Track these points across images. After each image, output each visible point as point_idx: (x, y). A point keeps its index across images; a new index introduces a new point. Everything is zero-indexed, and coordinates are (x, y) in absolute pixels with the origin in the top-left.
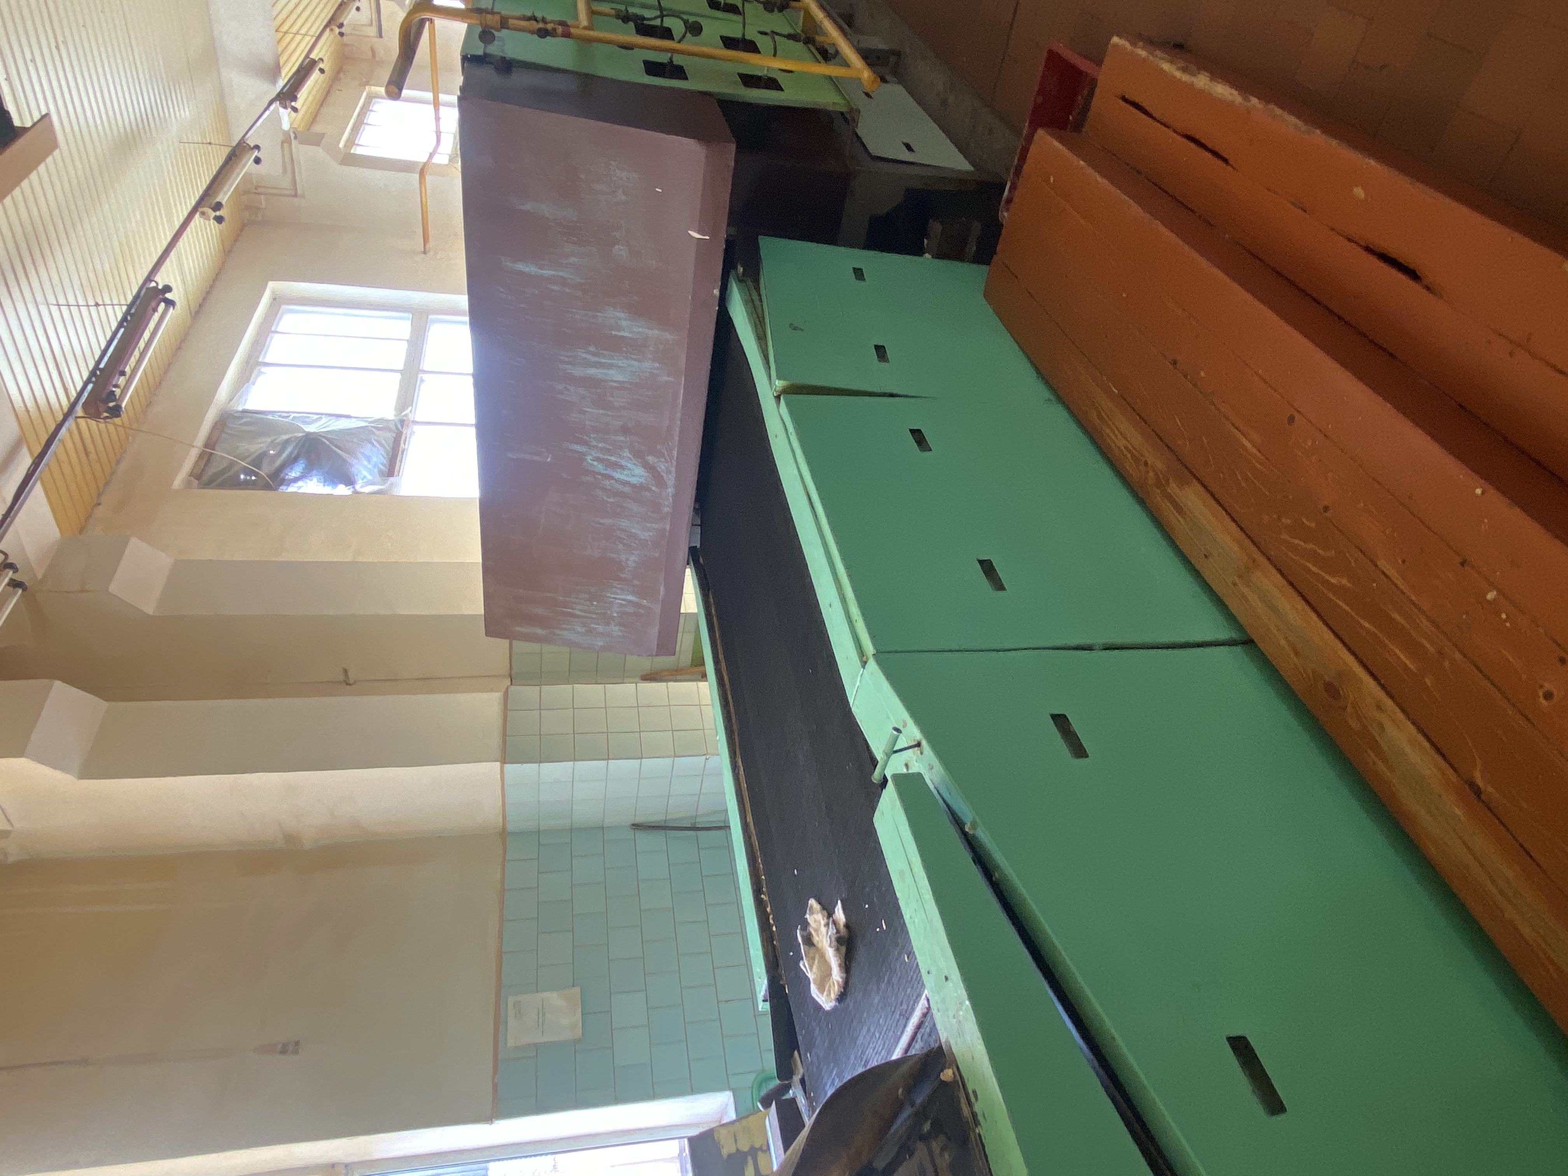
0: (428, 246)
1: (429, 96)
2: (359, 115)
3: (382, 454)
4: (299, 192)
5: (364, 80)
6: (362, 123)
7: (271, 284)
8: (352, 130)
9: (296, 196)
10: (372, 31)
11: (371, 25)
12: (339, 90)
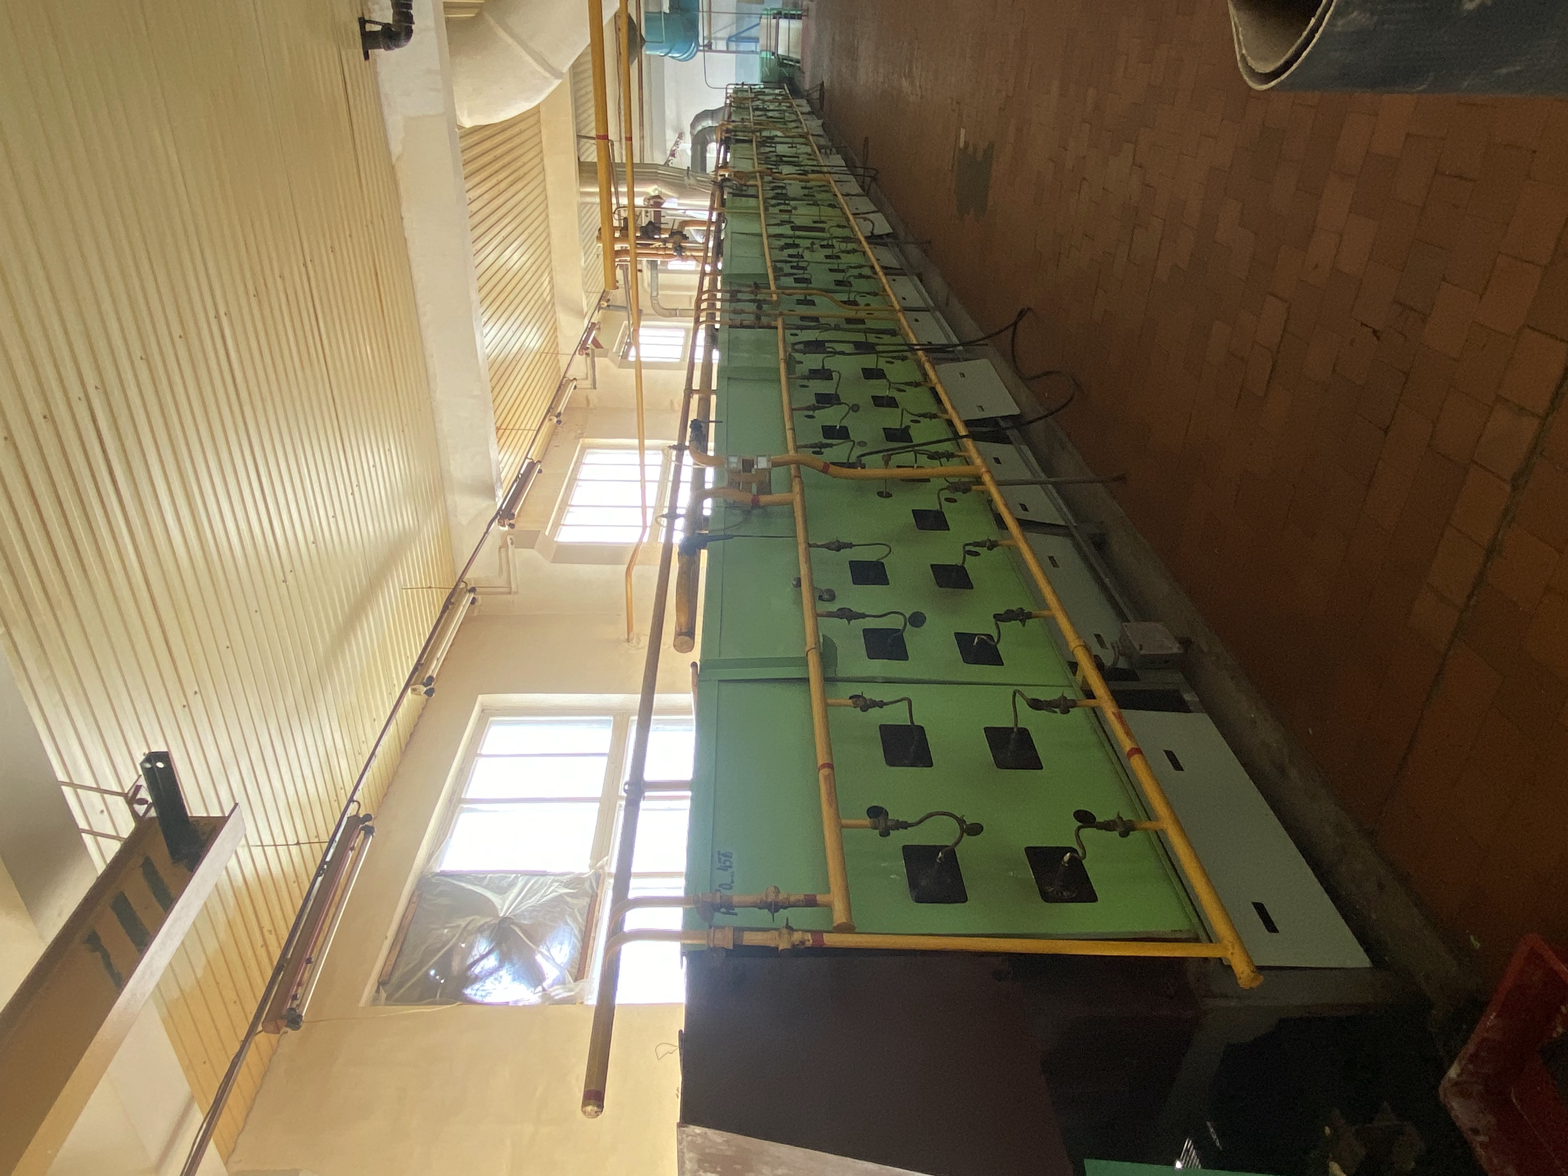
0: (631, 635)
1: (636, 442)
2: (573, 470)
3: (575, 935)
4: (514, 589)
5: (579, 432)
6: (576, 479)
7: (480, 697)
8: (566, 489)
9: (510, 593)
10: (588, 384)
11: (587, 378)
12: (555, 446)
